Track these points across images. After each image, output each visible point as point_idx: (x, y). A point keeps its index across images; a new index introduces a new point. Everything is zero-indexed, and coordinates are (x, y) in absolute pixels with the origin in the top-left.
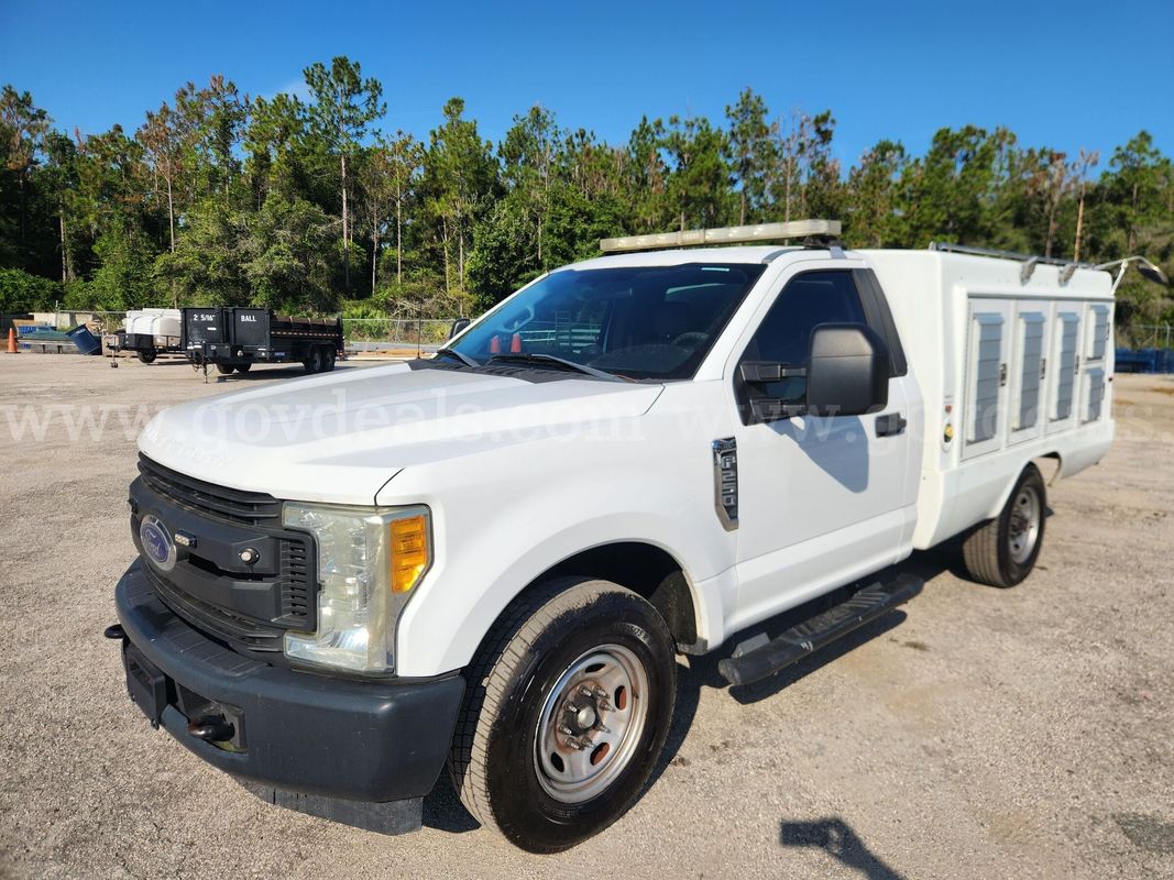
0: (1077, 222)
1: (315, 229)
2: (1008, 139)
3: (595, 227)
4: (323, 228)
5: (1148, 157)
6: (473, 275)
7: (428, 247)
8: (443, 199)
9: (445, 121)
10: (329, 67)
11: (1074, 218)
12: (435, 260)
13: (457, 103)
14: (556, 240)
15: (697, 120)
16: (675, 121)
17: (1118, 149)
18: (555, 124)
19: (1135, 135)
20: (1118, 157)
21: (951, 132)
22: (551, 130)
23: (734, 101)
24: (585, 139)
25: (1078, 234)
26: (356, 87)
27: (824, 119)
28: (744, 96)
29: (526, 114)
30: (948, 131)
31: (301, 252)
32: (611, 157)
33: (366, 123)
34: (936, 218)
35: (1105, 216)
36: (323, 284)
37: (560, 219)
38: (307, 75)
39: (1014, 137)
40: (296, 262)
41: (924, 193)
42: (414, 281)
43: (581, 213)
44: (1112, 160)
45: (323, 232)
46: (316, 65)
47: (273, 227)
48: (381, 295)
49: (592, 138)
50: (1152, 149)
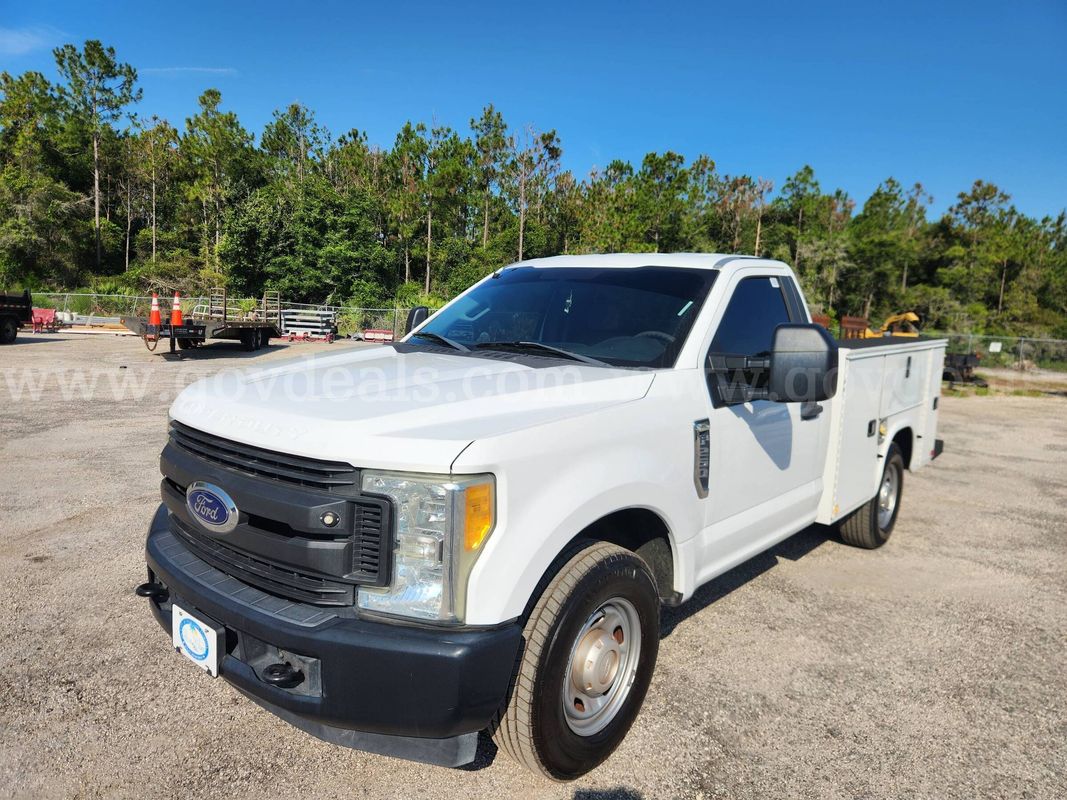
0: (756, 238)
1: (58, 205)
2: (709, 166)
3: (344, 218)
4: (66, 204)
5: (808, 187)
6: (223, 257)
7: (186, 229)
8: (196, 183)
9: (200, 111)
10: (81, 49)
11: (754, 235)
12: (192, 241)
13: (214, 94)
14: (307, 229)
15: (442, 129)
16: (422, 128)
17: (789, 179)
18: (314, 121)
19: (801, 169)
20: (788, 186)
21: (657, 156)
22: (310, 127)
23: (479, 116)
24: (358, 139)
25: (757, 248)
26: (109, 70)
27: (551, 137)
28: (487, 112)
29: (285, 110)
30: (654, 155)
31: (42, 227)
32: (362, 156)
33: (121, 106)
34: (640, 229)
35: (776, 234)
36: (69, 260)
37: (311, 210)
38: (57, 55)
39: (713, 164)
40: (34, 237)
41: (634, 207)
42: (169, 261)
43: (332, 205)
44: (784, 188)
45: (66, 208)
46: (67, 46)
47: (10, 201)
48: (133, 272)
49: (364, 138)
50: (813, 181)
